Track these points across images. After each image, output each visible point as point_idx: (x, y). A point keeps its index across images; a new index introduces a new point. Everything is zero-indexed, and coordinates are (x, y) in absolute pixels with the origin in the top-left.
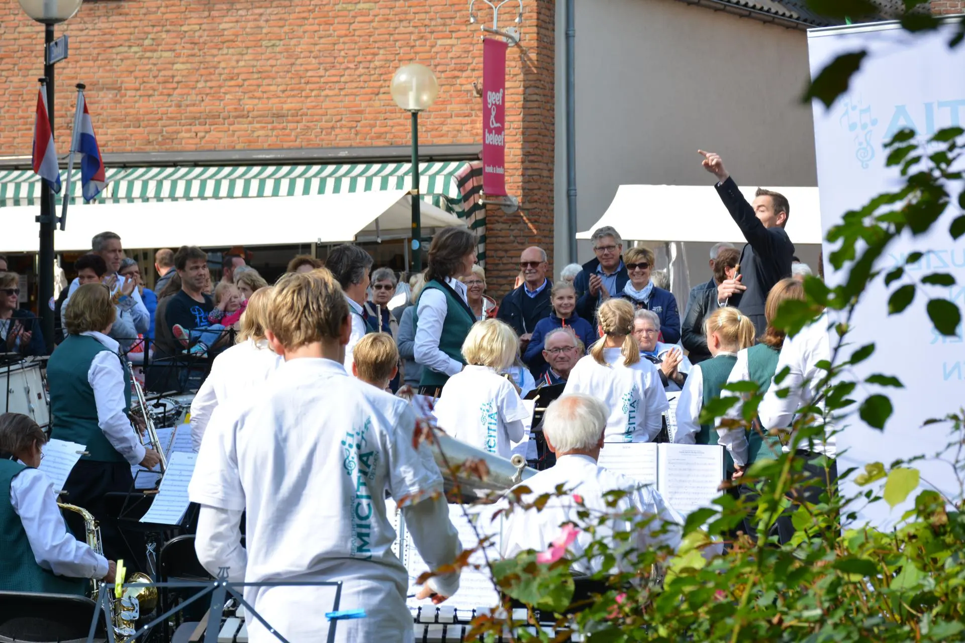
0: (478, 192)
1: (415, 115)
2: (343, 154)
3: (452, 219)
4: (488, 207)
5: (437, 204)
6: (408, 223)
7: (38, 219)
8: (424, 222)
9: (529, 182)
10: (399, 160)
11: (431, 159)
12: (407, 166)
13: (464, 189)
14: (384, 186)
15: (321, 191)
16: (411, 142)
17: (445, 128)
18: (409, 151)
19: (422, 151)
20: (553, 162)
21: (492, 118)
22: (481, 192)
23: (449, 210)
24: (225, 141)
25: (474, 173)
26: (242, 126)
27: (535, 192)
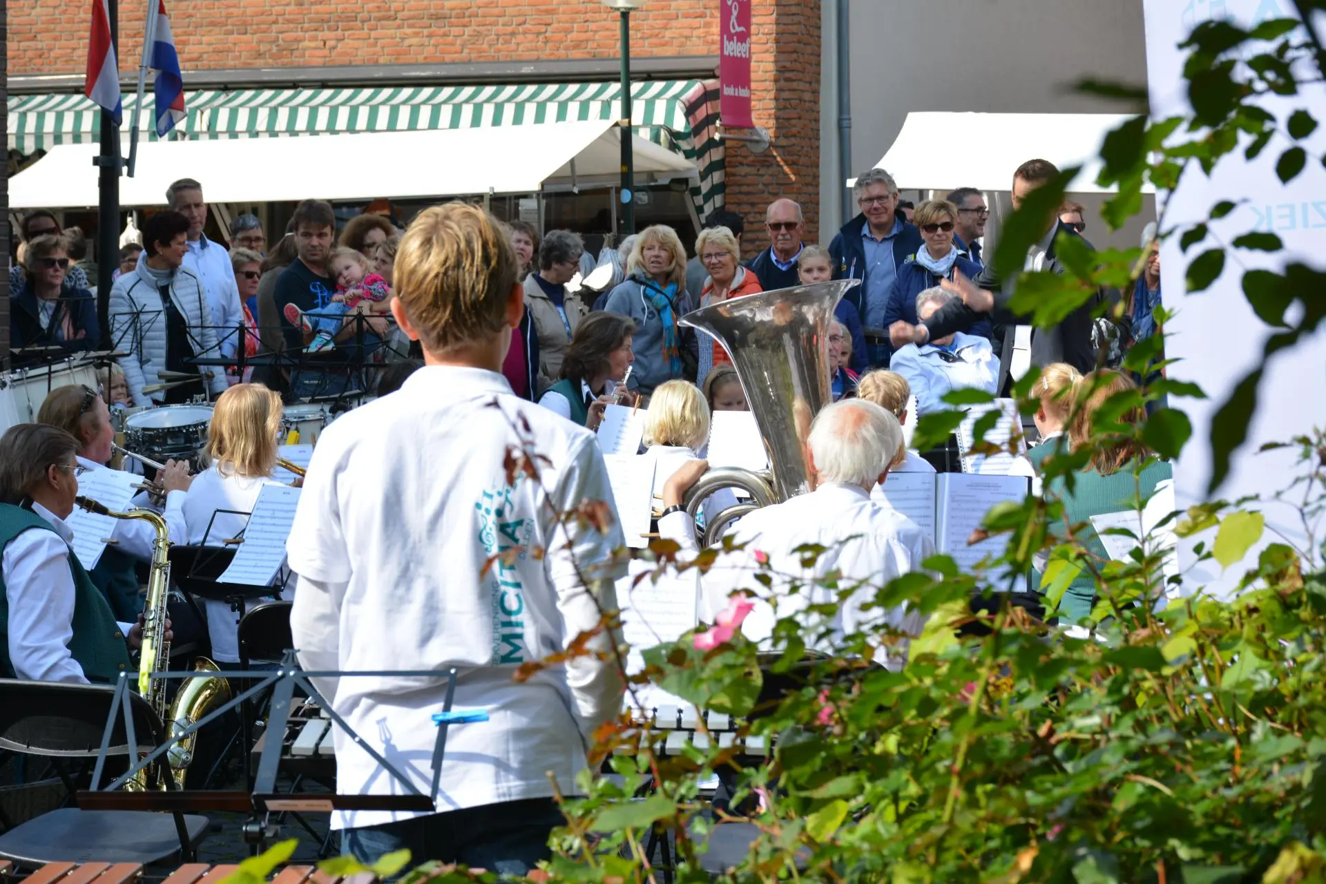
0: (714, 123)
1: (625, 15)
2: (527, 70)
3: (678, 161)
4: (728, 143)
5: (656, 139)
6: (616, 165)
7: (96, 161)
8: (638, 164)
9: (785, 108)
10: (605, 78)
11: (649, 77)
12: (615, 87)
13: (695, 119)
14: (583, 115)
15: (497, 121)
16: (620, 55)
17: (668, 34)
18: (618, 66)
19: (635, 66)
20: (818, 81)
21: (733, 19)
22: (718, 123)
23: (673, 147)
24: (364, 52)
25: (708, 96)
26: (388, 32)
27: (793, 122)
